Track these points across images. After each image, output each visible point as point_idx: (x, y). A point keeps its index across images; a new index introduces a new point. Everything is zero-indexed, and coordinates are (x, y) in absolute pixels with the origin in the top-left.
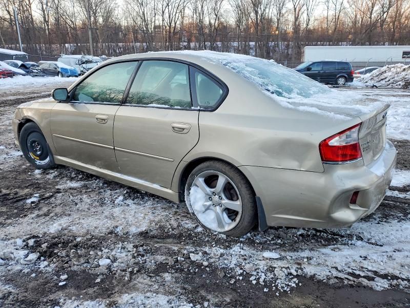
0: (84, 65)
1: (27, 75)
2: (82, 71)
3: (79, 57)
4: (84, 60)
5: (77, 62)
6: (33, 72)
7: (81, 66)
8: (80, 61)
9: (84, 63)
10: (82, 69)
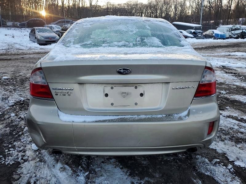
0: (233, 32)
1: (194, 38)
2: (230, 35)
3: (231, 26)
4: (234, 28)
5: (228, 30)
6: (198, 36)
7: (230, 32)
8: (230, 29)
9: (233, 30)
10: (230, 34)
